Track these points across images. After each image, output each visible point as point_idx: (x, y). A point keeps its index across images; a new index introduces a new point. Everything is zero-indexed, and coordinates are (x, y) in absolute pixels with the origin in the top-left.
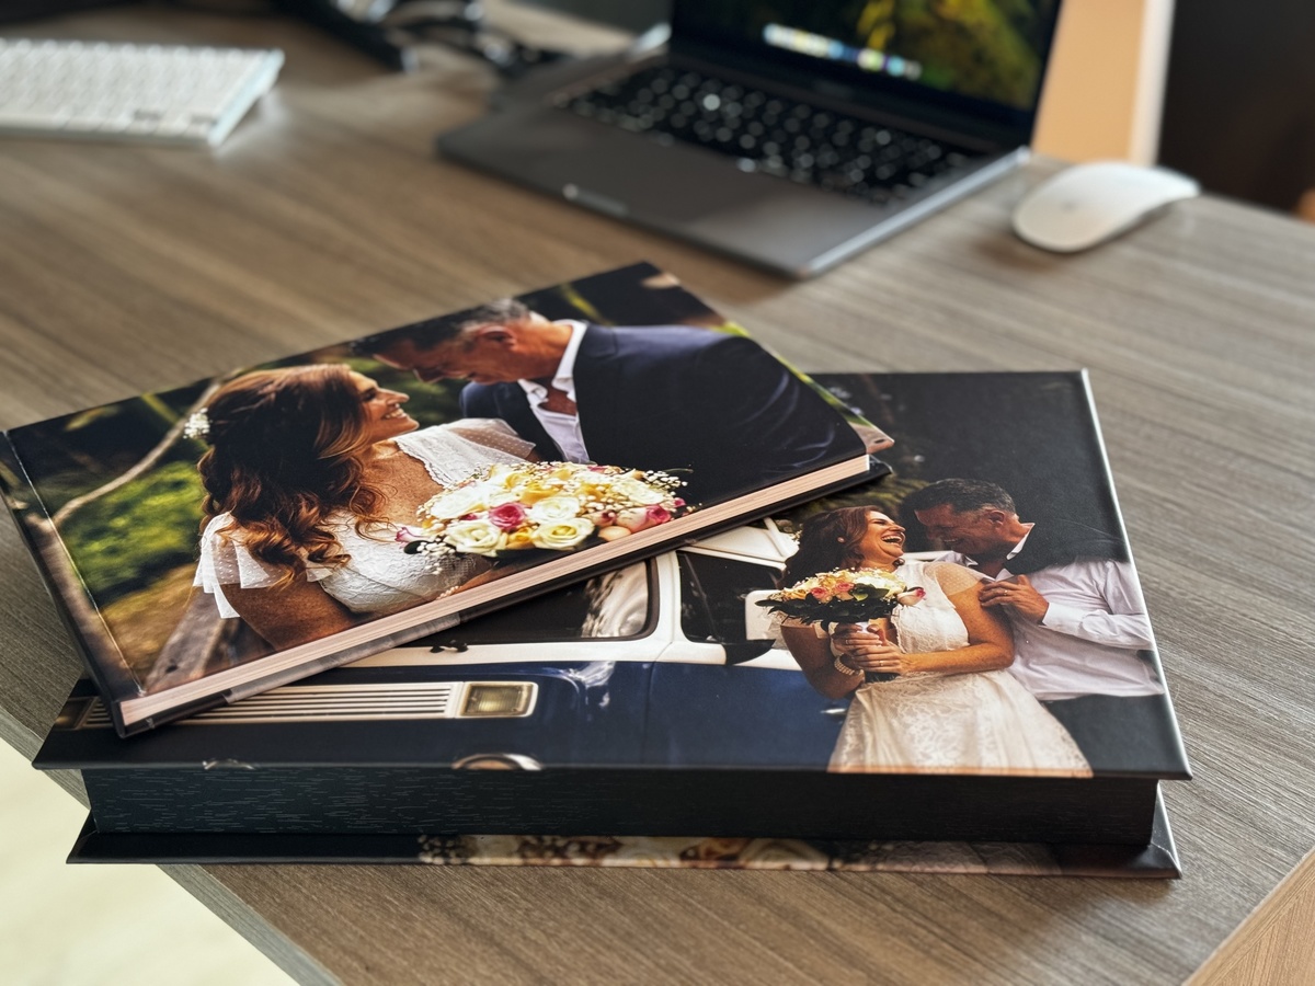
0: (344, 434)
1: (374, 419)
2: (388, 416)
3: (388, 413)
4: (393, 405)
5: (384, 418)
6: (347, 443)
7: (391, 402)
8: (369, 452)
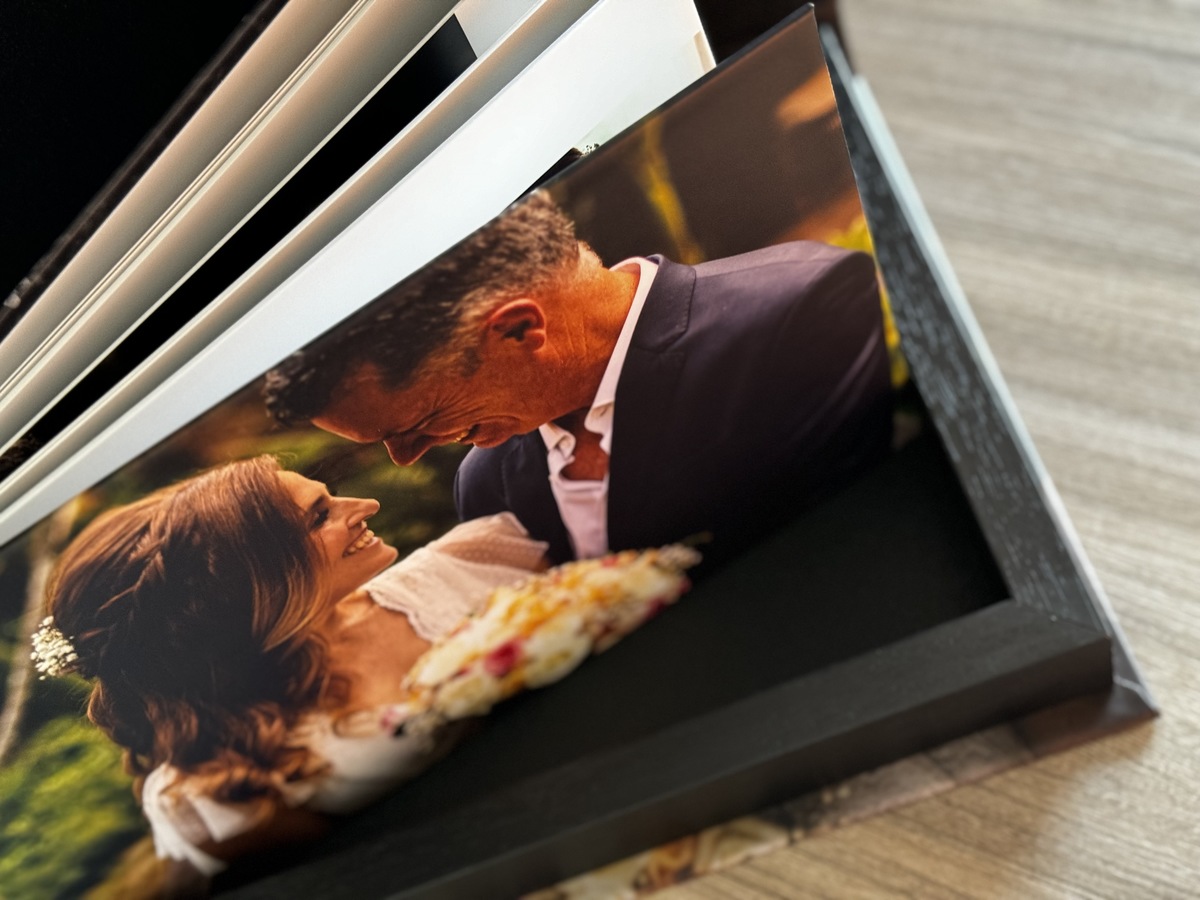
0: (293, 599)
1: (332, 559)
2: (352, 549)
3: (352, 544)
4: (358, 525)
5: (346, 554)
6: (299, 613)
7: (353, 520)
8: (333, 619)
